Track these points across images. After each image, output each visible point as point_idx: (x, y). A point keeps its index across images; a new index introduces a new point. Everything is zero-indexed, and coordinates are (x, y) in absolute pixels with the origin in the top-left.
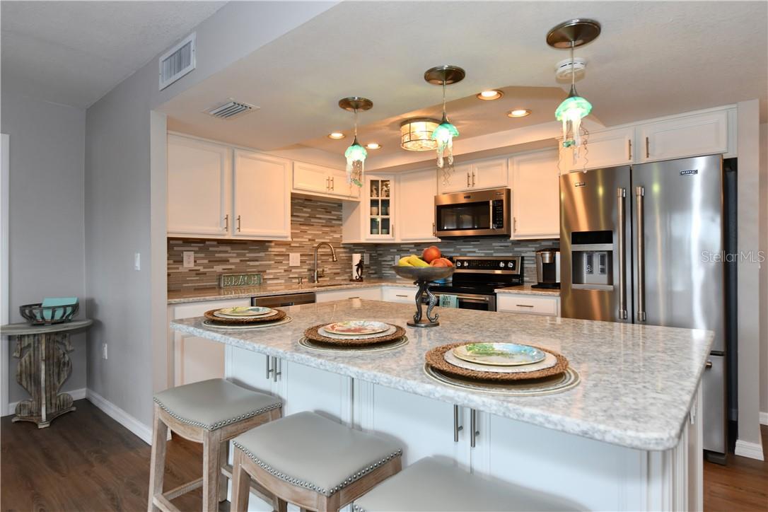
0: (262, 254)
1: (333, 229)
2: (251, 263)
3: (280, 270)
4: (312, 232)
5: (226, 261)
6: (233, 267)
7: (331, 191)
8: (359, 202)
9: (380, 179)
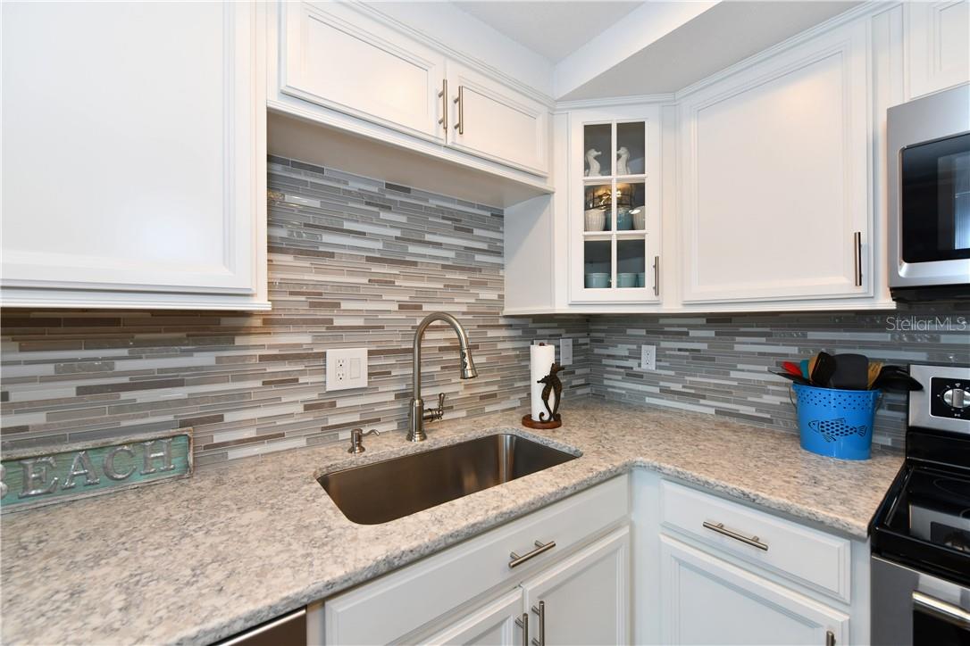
0: (204, 359)
1: (477, 276)
2: (142, 396)
3: (291, 405)
4: (408, 285)
6: (36, 419)
7: (452, 137)
9: (614, 119)
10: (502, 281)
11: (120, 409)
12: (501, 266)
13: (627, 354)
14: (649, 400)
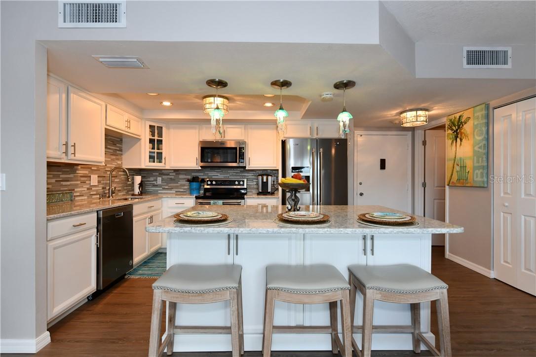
0: (72, 176)
1: (117, 157)
2: (64, 183)
3: (84, 189)
8: (140, 139)
9: (156, 125)
10: (122, 159)
11: (61, 186)
12: (122, 154)
13: (153, 180)
14: (159, 192)
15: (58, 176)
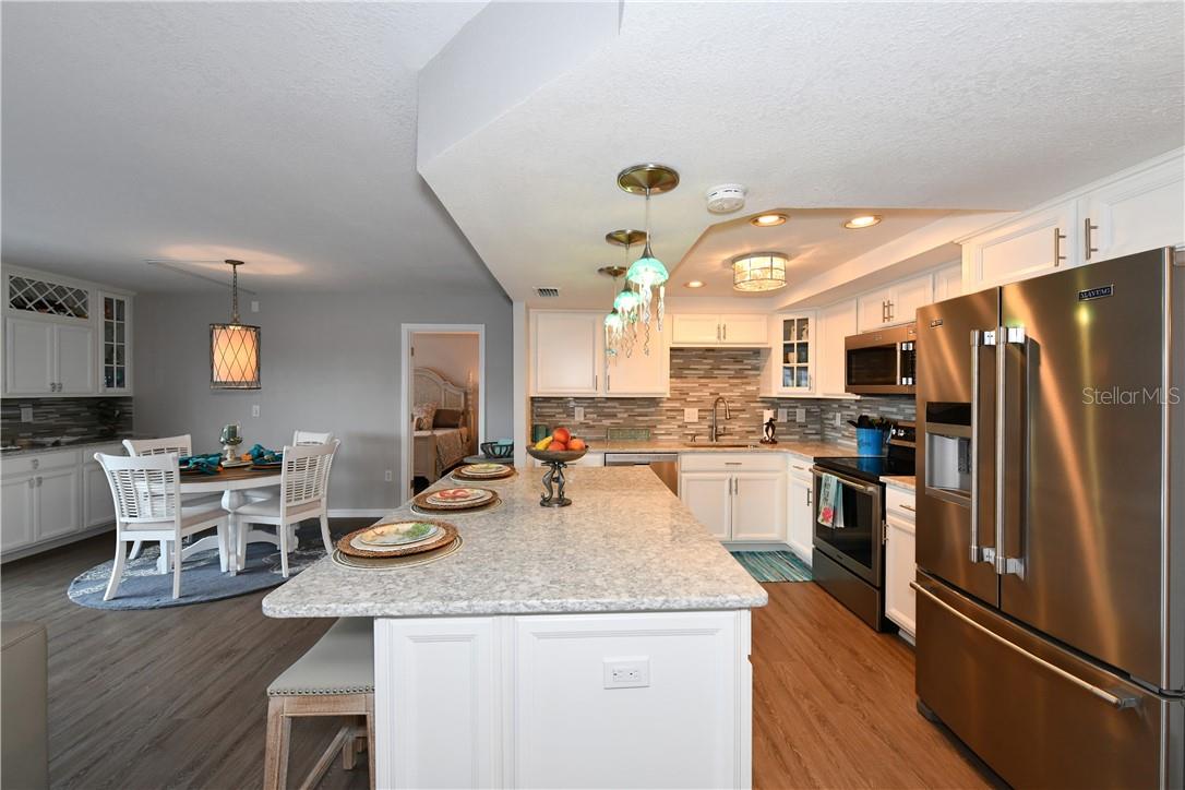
0: (653, 410)
1: (745, 380)
2: (640, 418)
3: (673, 426)
4: (714, 385)
5: (614, 416)
6: (621, 421)
7: (723, 341)
8: (770, 349)
9: (795, 317)
10: (759, 382)
11: (637, 421)
15: (632, 410)
